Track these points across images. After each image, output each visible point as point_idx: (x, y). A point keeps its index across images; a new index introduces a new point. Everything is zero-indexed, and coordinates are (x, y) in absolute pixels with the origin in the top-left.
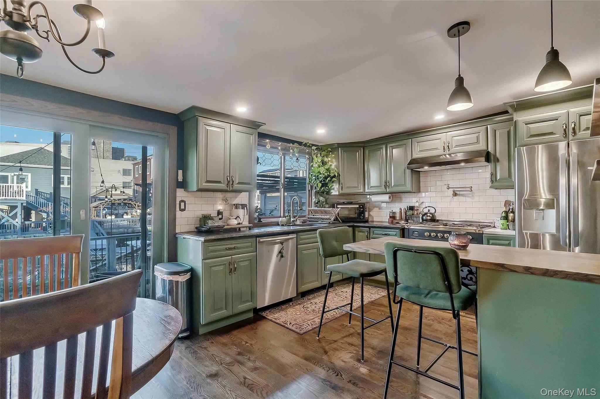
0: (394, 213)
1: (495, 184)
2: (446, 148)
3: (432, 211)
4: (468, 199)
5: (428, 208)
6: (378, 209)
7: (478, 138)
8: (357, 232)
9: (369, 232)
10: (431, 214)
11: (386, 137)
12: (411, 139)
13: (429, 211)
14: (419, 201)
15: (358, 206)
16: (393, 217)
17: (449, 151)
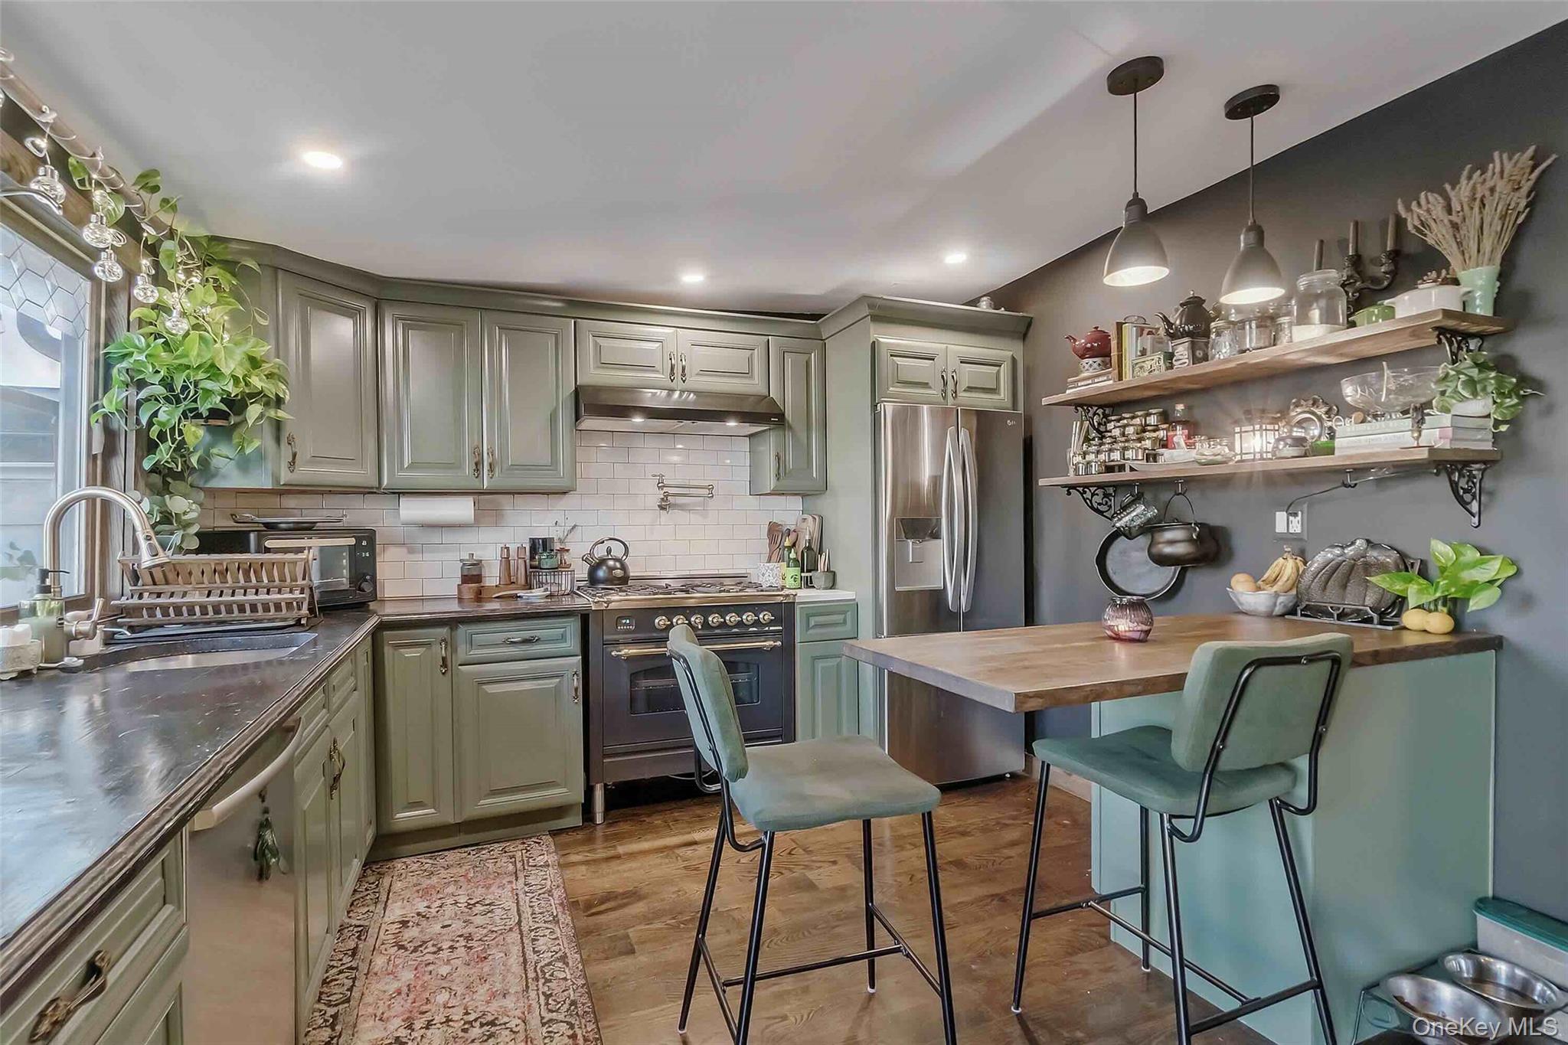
0: (478, 564)
1: (786, 483)
2: (678, 371)
3: (618, 551)
4: (694, 518)
5: (607, 544)
6: (404, 550)
7: (750, 360)
8: (388, 651)
9: (450, 644)
10: (616, 560)
11: (478, 286)
12: (573, 321)
13: (609, 551)
14: (561, 522)
15: (352, 541)
16: (472, 576)
17: (684, 382)
